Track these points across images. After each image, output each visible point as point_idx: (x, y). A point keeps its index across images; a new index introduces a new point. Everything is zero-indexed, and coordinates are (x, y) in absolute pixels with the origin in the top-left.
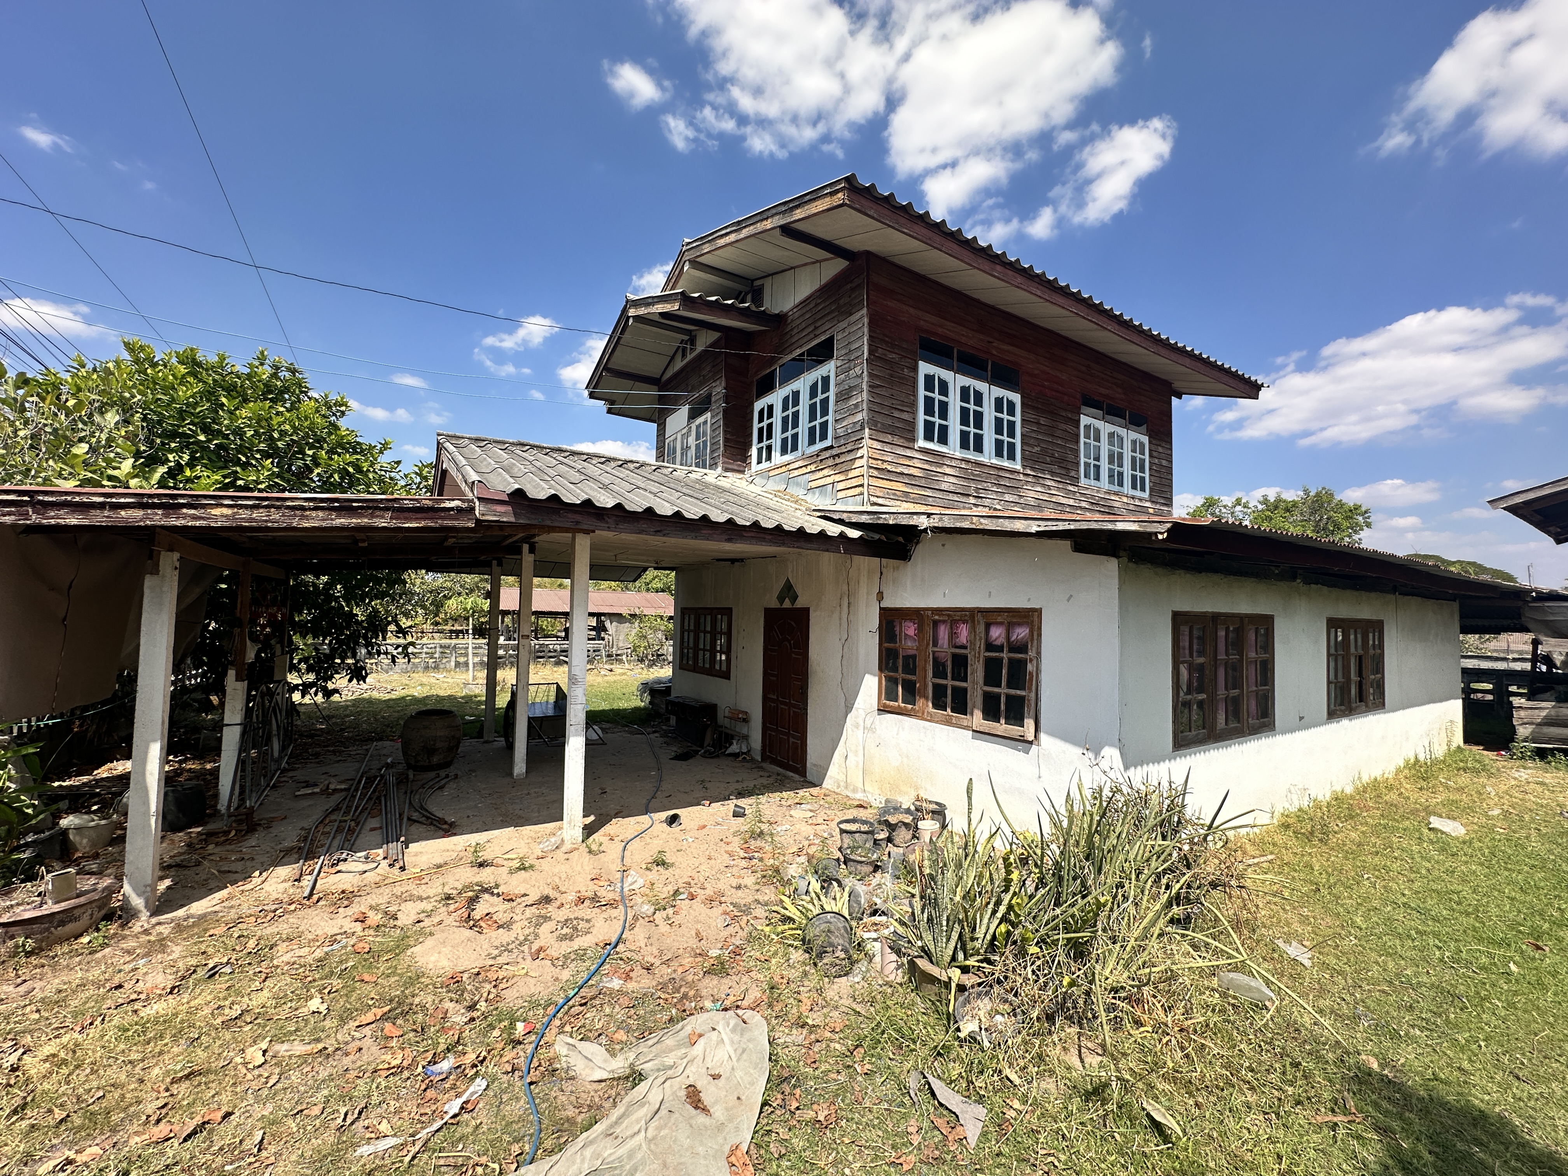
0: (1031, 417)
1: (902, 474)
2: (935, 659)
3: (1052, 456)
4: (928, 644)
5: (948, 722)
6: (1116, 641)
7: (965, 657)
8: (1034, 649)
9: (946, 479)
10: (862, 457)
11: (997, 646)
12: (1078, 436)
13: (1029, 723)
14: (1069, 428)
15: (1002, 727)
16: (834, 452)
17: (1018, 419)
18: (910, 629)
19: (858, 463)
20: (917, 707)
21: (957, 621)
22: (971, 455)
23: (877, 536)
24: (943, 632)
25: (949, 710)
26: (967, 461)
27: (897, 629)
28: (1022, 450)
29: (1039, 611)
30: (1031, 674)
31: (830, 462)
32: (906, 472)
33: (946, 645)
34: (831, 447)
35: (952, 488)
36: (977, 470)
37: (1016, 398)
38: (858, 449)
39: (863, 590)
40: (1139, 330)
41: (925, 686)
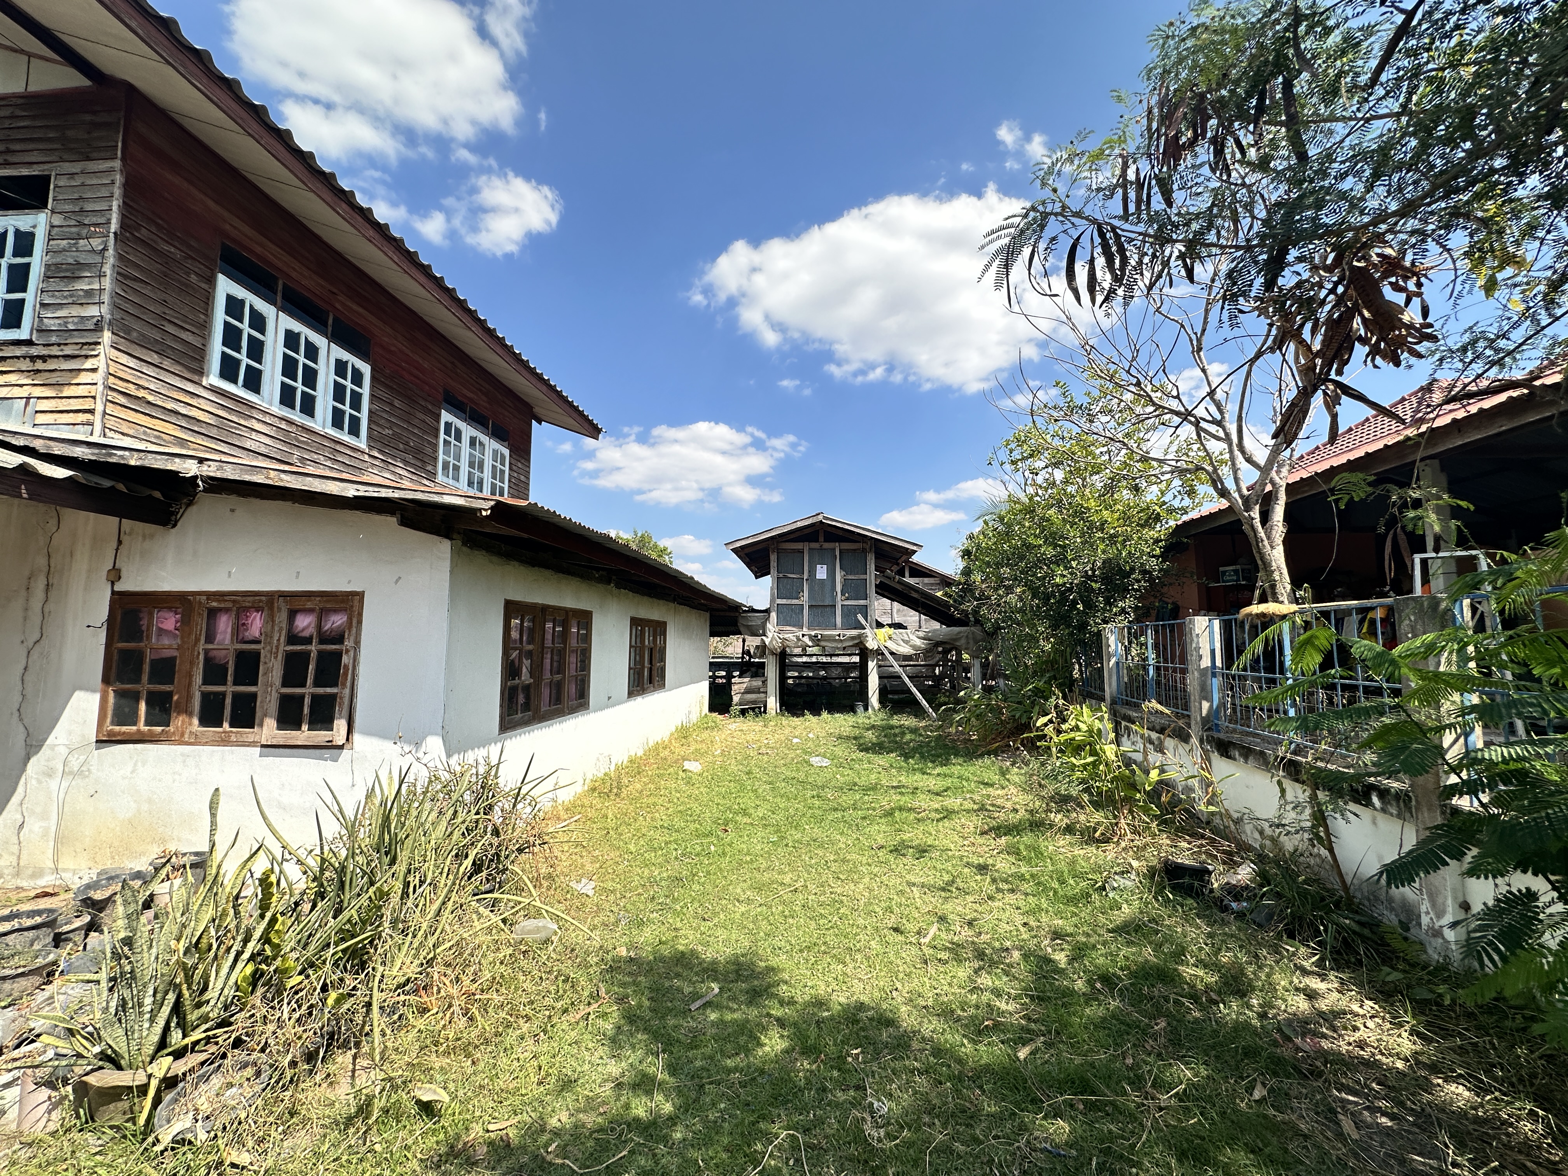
0: (380, 393)
1: (176, 413)
2: (207, 660)
3: (407, 444)
4: (197, 640)
5: (224, 741)
6: (445, 625)
7: (257, 655)
8: (352, 638)
9: (254, 435)
10: (94, 370)
11: (305, 638)
12: (437, 430)
13: (340, 725)
14: (429, 420)
15: (304, 735)
16: (34, 351)
17: (366, 391)
18: (169, 621)
19: (84, 378)
20: (171, 729)
21: (247, 609)
22: (296, 416)
23: (107, 483)
24: (224, 625)
25: (226, 725)
26: (290, 422)
27: (144, 622)
28: (369, 428)
29: (361, 595)
30: (346, 667)
31: (25, 365)
32: (183, 411)
33: (228, 641)
34: (29, 343)
35: (263, 450)
36: (304, 437)
37: (366, 369)
38: (87, 357)
39: (81, 564)
40: (501, 342)
41: (189, 697)
